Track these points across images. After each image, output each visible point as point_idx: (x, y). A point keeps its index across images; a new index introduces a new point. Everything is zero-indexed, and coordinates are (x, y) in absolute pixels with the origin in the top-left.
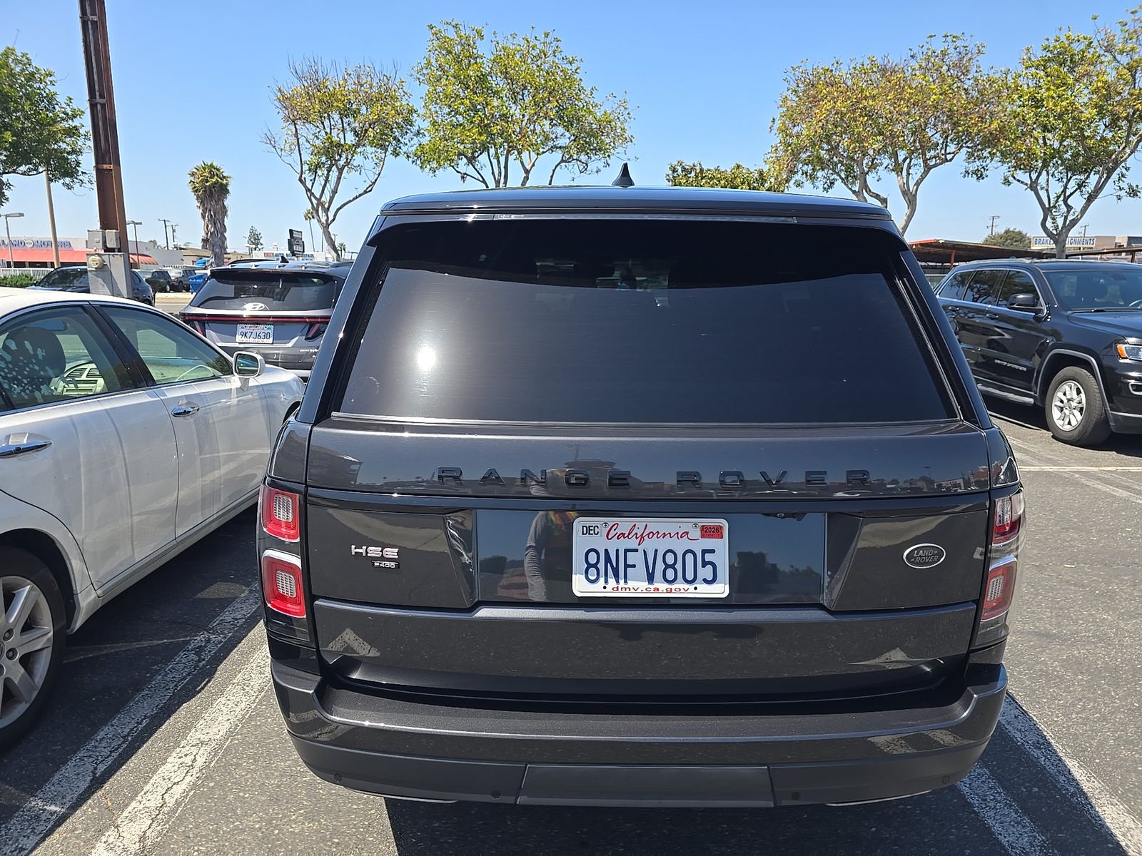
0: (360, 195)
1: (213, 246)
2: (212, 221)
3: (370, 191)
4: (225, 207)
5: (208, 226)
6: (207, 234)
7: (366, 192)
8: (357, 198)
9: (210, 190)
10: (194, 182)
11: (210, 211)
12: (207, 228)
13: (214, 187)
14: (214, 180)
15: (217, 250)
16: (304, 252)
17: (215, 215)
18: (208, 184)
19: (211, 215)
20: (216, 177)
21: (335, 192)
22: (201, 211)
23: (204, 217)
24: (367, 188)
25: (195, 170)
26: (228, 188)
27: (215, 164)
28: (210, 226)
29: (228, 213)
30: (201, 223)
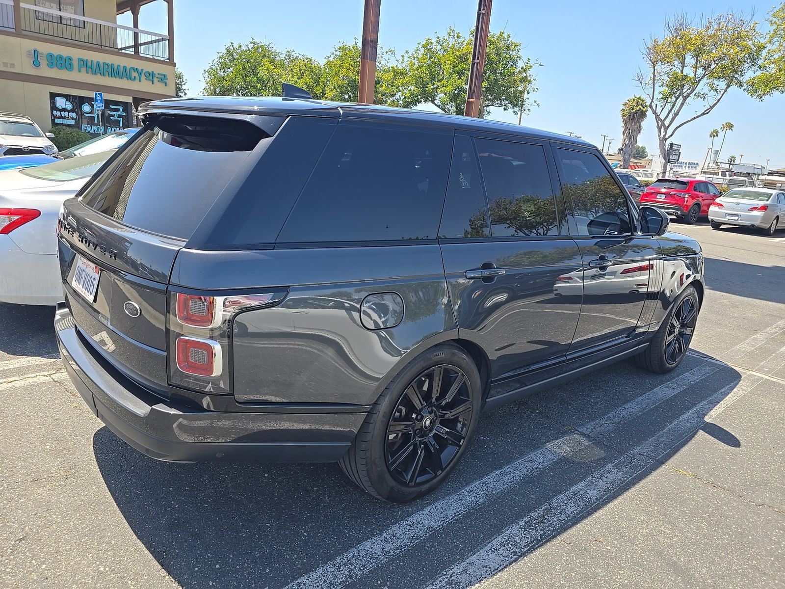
0: (698, 117)
1: (625, 154)
2: (629, 137)
3: (708, 113)
4: (640, 127)
5: (625, 140)
6: (623, 145)
7: (703, 114)
8: (694, 118)
9: (633, 115)
10: (624, 110)
11: (630, 129)
12: (624, 141)
13: (637, 113)
14: (638, 108)
15: (626, 157)
16: (678, 160)
17: (632, 133)
18: (633, 111)
19: (630, 133)
20: (640, 106)
21: (676, 114)
22: (623, 130)
23: (624, 134)
24: (705, 111)
25: (628, 102)
26: (647, 113)
27: (642, 97)
28: (626, 140)
29: (642, 131)
30: (622, 137)
